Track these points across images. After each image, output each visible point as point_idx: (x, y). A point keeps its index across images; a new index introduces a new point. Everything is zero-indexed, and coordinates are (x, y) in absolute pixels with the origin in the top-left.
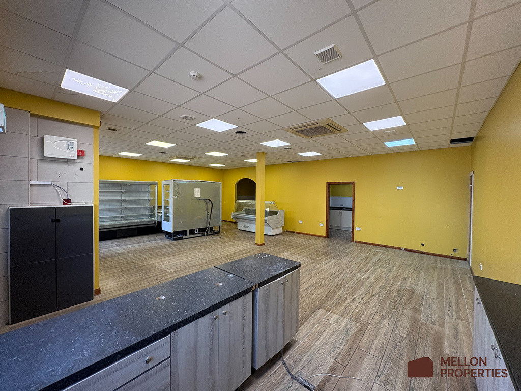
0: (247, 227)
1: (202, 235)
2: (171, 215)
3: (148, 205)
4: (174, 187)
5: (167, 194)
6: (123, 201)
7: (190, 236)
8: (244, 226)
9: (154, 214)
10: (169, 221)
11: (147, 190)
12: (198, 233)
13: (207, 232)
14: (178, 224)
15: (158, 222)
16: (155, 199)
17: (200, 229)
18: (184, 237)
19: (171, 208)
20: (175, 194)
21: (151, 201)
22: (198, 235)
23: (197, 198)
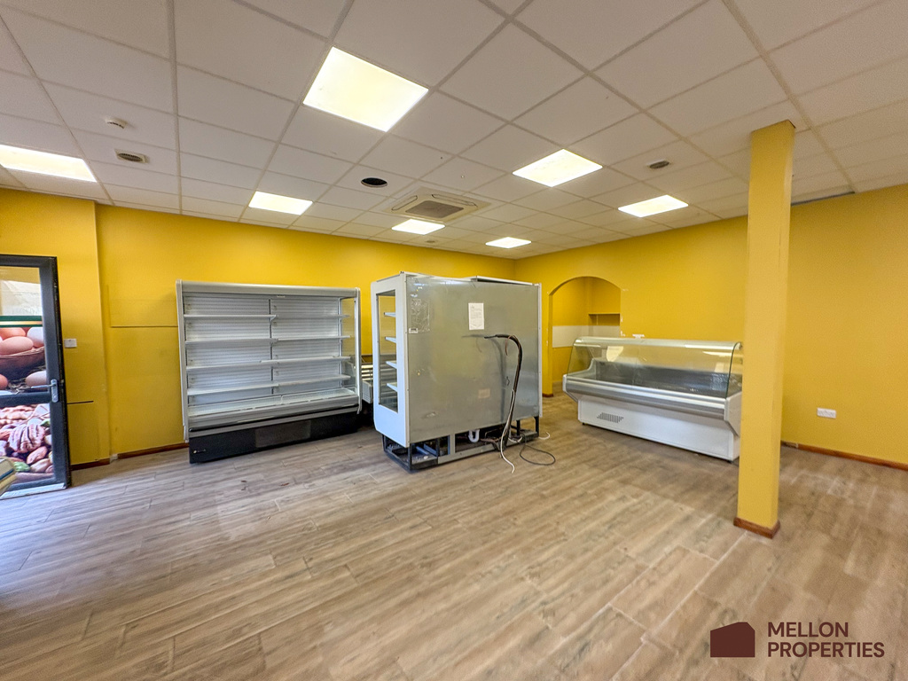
0: (617, 419)
1: (490, 447)
2: (401, 387)
3: (336, 354)
4: (409, 299)
5: (387, 323)
6: (274, 344)
7: (459, 455)
8: (603, 416)
9: (353, 379)
10: (395, 408)
11: (334, 313)
12: (481, 443)
13: (506, 439)
14: (425, 417)
15: (363, 402)
16: (354, 339)
17: (482, 431)
18: (441, 460)
19: (401, 365)
20: (415, 320)
21: (344, 344)
22: (481, 450)
23: (476, 335)
